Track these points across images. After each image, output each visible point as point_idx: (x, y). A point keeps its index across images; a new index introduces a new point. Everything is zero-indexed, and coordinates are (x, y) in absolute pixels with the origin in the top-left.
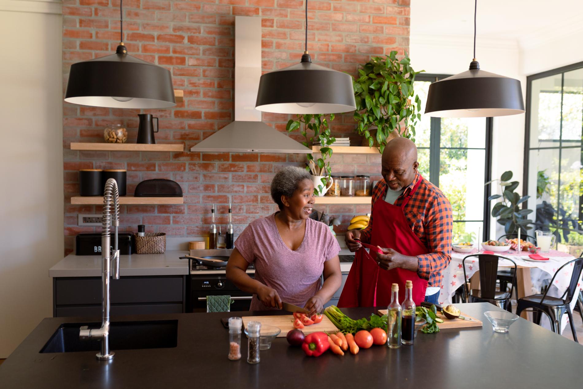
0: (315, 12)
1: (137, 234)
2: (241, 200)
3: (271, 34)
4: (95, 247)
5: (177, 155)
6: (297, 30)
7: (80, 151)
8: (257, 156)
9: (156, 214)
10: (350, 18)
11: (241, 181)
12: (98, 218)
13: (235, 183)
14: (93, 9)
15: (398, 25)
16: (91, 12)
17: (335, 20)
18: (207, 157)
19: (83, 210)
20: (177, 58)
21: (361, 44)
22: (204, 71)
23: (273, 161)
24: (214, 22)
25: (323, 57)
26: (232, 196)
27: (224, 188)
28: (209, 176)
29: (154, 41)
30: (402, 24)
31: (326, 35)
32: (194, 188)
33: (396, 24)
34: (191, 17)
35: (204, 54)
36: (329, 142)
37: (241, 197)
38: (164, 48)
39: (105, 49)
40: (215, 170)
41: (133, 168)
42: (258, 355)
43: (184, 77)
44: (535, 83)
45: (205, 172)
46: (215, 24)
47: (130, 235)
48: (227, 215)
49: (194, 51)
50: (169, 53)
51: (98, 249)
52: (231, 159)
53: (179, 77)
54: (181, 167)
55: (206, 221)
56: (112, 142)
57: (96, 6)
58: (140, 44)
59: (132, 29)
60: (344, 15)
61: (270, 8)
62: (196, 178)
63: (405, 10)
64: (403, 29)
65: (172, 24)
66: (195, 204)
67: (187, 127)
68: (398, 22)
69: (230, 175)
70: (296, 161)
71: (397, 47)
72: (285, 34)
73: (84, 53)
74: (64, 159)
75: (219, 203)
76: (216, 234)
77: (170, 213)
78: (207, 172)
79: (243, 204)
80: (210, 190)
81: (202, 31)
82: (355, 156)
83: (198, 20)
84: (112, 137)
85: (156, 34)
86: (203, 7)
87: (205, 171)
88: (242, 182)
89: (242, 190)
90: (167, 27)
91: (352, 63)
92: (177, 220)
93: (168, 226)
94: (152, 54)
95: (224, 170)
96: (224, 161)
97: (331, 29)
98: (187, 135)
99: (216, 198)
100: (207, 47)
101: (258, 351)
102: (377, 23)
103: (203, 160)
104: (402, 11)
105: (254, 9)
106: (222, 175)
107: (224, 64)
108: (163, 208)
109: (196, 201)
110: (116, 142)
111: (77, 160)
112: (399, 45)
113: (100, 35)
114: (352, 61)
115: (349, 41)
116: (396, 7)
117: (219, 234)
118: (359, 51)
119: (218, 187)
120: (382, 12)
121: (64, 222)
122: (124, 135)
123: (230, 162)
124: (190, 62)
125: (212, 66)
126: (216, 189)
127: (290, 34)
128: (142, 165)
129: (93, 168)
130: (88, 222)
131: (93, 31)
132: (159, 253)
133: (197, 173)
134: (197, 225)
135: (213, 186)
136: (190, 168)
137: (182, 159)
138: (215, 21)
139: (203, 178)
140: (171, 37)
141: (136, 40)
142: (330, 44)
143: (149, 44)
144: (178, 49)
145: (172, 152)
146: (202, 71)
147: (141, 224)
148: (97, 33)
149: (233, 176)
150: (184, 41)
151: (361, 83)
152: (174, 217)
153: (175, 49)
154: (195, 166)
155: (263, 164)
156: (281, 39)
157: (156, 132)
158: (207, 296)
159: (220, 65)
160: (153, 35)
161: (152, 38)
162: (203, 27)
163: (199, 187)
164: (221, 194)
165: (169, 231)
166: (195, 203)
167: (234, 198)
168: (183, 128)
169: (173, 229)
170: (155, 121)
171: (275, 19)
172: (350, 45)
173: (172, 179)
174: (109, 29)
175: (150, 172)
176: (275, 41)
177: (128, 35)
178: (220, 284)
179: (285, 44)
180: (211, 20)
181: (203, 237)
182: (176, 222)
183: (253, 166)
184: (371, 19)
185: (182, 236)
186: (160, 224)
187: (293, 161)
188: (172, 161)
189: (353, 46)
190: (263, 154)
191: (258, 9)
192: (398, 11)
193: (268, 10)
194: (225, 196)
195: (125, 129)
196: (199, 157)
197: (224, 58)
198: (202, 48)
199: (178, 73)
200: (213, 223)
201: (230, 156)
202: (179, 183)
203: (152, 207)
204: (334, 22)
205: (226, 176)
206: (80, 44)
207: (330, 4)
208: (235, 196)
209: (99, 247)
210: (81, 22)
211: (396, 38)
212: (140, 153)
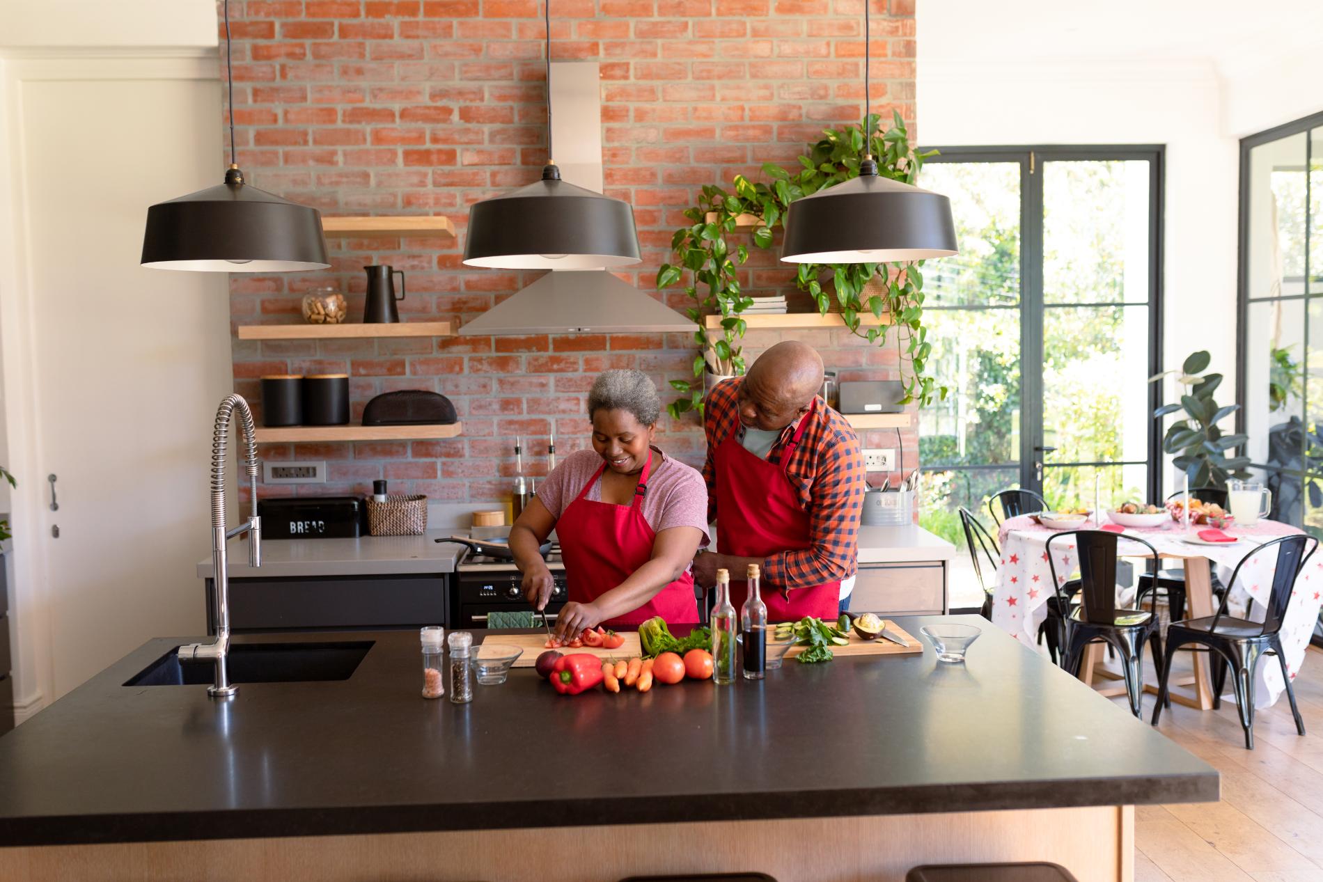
0: (713, 42)
1: (372, 498)
2: (575, 428)
3: (624, 93)
4: (292, 523)
5: (446, 343)
6: (678, 81)
7: (263, 341)
8: (604, 338)
9: (409, 458)
10: (787, 49)
11: (572, 389)
12: (300, 469)
13: (561, 395)
14: (278, 67)
15: (890, 57)
16: (274, 72)
17: (756, 57)
18: (504, 344)
19: (272, 453)
20: (440, 152)
21: (811, 101)
22: (494, 175)
23: (637, 349)
24: (510, 76)
25: (732, 133)
26: (557, 421)
27: (539, 404)
28: (509, 382)
29: (393, 121)
30: (899, 55)
31: (738, 87)
32: (480, 407)
33: (885, 55)
34: (464, 69)
35: (492, 141)
36: (739, 307)
37: (575, 421)
38: (414, 135)
39: (302, 142)
40: (521, 370)
41: (362, 371)
42: (467, 689)
43: (453, 188)
44: (1257, 153)
45: (502, 374)
46: (512, 79)
47: (356, 499)
48: (548, 457)
49: (472, 137)
50: (424, 143)
51: (297, 527)
52: (551, 347)
53: (445, 190)
54: (453, 366)
55: (507, 471)
56: (316, 322)
57: (283, 60)
58: (368, 128)
59: (351, 101)
60: (775, 44)
61: (622, 40)
62: (484, 386)
63: (904, 26)
64: (901, 64)
65: (427, 87)
66: (483, 438)
67: (463, 287)
68: (889, 52)
69: (551, 379)
70: (684, 347)
71: (889, 104)
72: (652, 91)
73: (262, 153)
74: (233, 358)
75: (531, 434)
76: (525, 495)
77: (436, 457)
78: (506, 375)
79: (578, 435)
80: (513, 410)
81: (487, 96)
82: (806, 331)
83: (479, 74)
84: (317, 312)
85: (396, 107)
86: (488, 47)
87: (501, 372)
88: (574, 392)
89: (575, 408)
90: (419, 93)
91: (793, 141)
92: (451, 469)
93: (433, 481)
94: (392, 147)
95: (539, 368)
96: (539, 350)
97: (748, 76)
98: (465, 303)
99: (523, 426)
100: (497, 126)
101: (466, 681)
102: (844, 56)
103: (497, 350)
104: (897, 28)
105: (588, 45)
106: (535, 379)
107: (532, 159)
108: (423, 447)
109: (486, 431)
110: (325, 322)
111: (258, 358)
112: (894, 99)
113: (291, 116)
114: (794, 137)
115: (787, 97)
116: (885, 20)
117: (532, 495)
118: (808, 117)
119: (528, 403)
120: (855, 33)
121: (238, 477)
122: (339, 308)
123: (550, 353)
124: (466, 158)
125: (509, 164)
126: (525, 406)
127: (664, 91)
128: (380, 365)
129: (286, 373)
130: (281, 476)
131: (278, 108)
132: (412, 534)
133: (485, 377)
134: (489, 478)
135: (518, 402)
136: (471, 368)
137: (456, 350)
138: (511, 74)
139: (498, 386)
140: (427, 111)
141: (359, 122)
142: (747, 106)
143: (385, 128)
144: (441, 134)
145: (437, 336)
146: (488, 175)
147: (381, 478)
148: (286, 113)
149: (557, 381)
150: (451, 117)
151: (802, 185)
152: (444, 464)
153: (435, 134)
154: (482, 364)
155: (616, 355)
156: (646, 101)
157: (400, 299)
158: (489, 614)
159: (524, 162)
160: (391, 110)
161: (390, 115)
162: (488, 88)
163: (490, 405)
164: (534, 417)
165: (436, 491)
166: (484, 436)
167: (560, 423)
168: (454, 289)
169: (443, 487)
170: (397, 279)
171: (632, 62)
172: (789, 105)
173: (437, 391)
174: (309, 103)
175: (396, 377)
176: (632, 106)
177: (344, 112)
178: (513, 592)
179: (654, 110)
180: (503, 72)
181: (501, 502)
182: (448, 474)
183: (597, 359)
184: (832, 49)
185: (461, 500)
186: (418, 478)
187: (676, 347)
188: (436, 354)
189: (794, 106)
190: (615, 335)
191: (596, 45)
192: (888, 28)
193: (616, 45)
194: (542, 420)
195: (341, 297)
196: (490, 346)
197: (532, 146)
198: (487, 128)
199: (443, 181)
200: (518, 475)
201: (550, 341)
202: (448, 397)
203: (403, 444)
204: (752, 60)
205: (543, 380)
206: (255, 136)
207: (744, 24)
208: (563, 419)
209: (299, 523)
210: (256, 93)
211: (886, 85)
212: (375, 340)
